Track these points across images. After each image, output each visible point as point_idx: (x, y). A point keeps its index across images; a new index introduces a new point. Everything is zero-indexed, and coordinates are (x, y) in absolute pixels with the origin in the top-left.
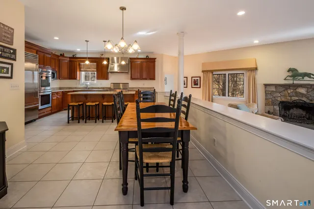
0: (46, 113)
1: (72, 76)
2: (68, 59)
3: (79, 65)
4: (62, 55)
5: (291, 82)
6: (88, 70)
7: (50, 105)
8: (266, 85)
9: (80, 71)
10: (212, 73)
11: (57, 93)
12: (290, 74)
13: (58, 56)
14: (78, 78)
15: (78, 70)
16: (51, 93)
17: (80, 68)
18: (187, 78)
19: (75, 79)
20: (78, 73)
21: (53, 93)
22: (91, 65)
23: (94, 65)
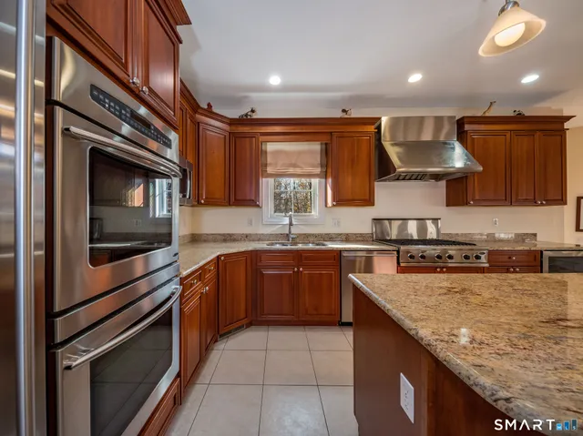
2: (227, 127)
9: (263, 174)
17: (263, 164)
22: (300, 153)
23: (311, 152)
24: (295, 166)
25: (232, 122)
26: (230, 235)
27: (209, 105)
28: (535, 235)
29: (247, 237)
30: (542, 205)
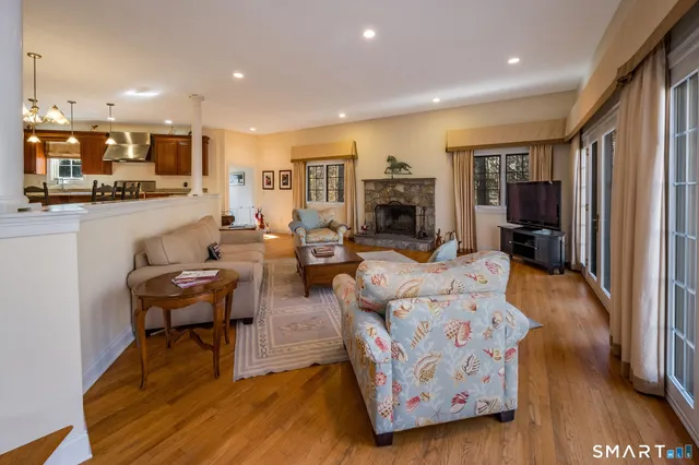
3: (45, 145)
5: (388, 177)
6: (65, 155)
8: (366, 182)
9: (46, 156)
10: (305, 163)
12: (389, 165)
14: (40, 172)
15: (39, 154)
17: (46, 152)
18: (273, 172)
20: (39, 160)
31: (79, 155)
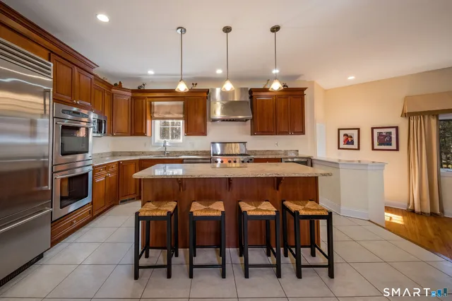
0: (76, 224)
1: (137, 128)
2: (130, 94)
3: (151, 105)
4: (119, 86)
6: (167, 116)
7: (87, 200)
9: (152, 118)
10: (437, 116)
11: (106, 167)
13: (110, 86)
14: (148, 134)
15: (148, 116)
16: (91, 168)
17: (152, 113)
18: (359, 129)
19: (143, 134)
20: (148, 121)
21: (95, 169)
22: (172, 106)
23: (178, 106)
24: (169, 113)
25: (133, 91)
26: (134, 152)
27: (120, 83)
28: (297, 151)
29: (143, 153)
30: (291, 134)
31: (182, 116)
